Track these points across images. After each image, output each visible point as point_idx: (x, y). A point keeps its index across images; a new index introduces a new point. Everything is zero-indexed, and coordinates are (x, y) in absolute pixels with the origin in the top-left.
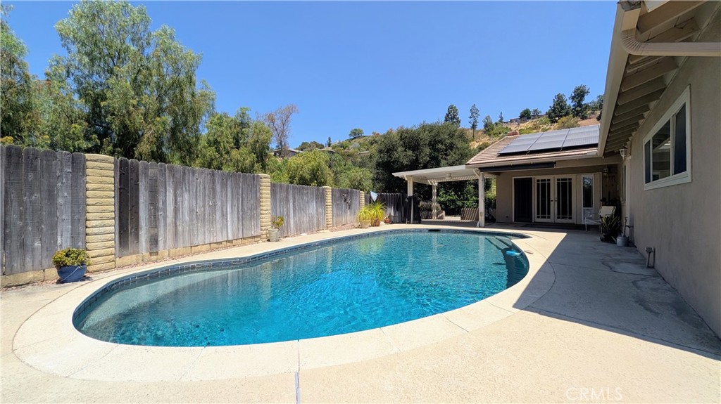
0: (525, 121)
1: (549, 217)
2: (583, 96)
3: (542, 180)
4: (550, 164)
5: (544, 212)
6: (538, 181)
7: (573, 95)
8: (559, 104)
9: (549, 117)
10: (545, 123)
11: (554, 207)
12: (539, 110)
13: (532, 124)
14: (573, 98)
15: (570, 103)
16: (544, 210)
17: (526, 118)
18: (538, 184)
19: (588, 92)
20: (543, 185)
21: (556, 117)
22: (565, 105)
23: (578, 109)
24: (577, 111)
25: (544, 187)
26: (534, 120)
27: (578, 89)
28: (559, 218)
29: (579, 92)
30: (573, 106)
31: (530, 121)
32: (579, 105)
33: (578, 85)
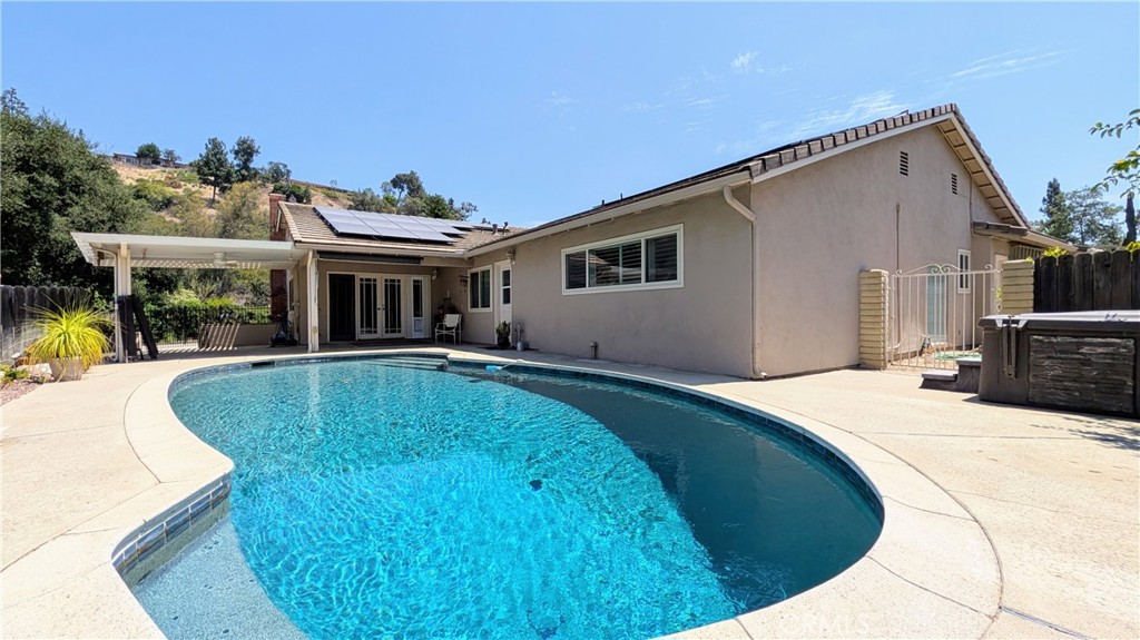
0: (147, 166)
1: (375, 332)
2: (251, 155)
3: (367, 280)
4: (418, 259)
5: (369, 325)
6: (361, 280)
7: (236, 148)
8: (215, 155)
9: (199, 172)
10: (189, 181)
11: (381, 316)
12: (177, 153)
13: (165, 175)
14: (237, 153)
15: (232, 160)
16: (369, 321)
17: (149, 160)
18: (362, 285)
19: (257, 152)
20: (368, 286)
21: (211, 175)
22: (226, 160)
23: (244, 172)
24: (243, 176)
25: (369, 288)
26: (167, 170)
27: (244, 142)
28: (387, 332)
29: (245, 146)
30: (238, 165)
31: (159, 168)
32: (245, 166)
33: (245, 136)
